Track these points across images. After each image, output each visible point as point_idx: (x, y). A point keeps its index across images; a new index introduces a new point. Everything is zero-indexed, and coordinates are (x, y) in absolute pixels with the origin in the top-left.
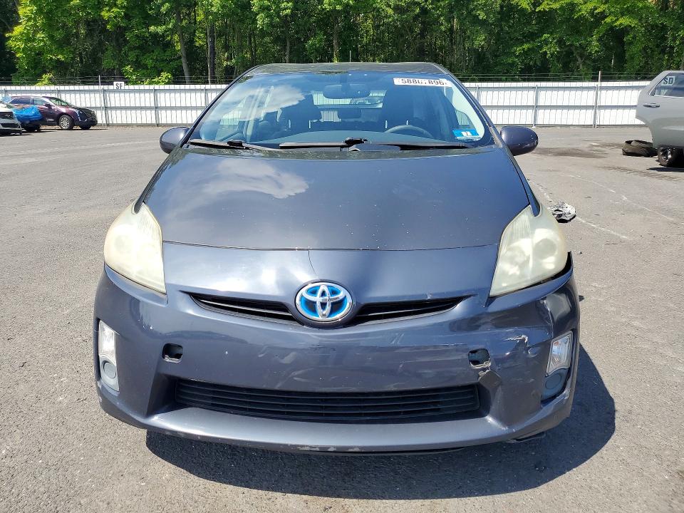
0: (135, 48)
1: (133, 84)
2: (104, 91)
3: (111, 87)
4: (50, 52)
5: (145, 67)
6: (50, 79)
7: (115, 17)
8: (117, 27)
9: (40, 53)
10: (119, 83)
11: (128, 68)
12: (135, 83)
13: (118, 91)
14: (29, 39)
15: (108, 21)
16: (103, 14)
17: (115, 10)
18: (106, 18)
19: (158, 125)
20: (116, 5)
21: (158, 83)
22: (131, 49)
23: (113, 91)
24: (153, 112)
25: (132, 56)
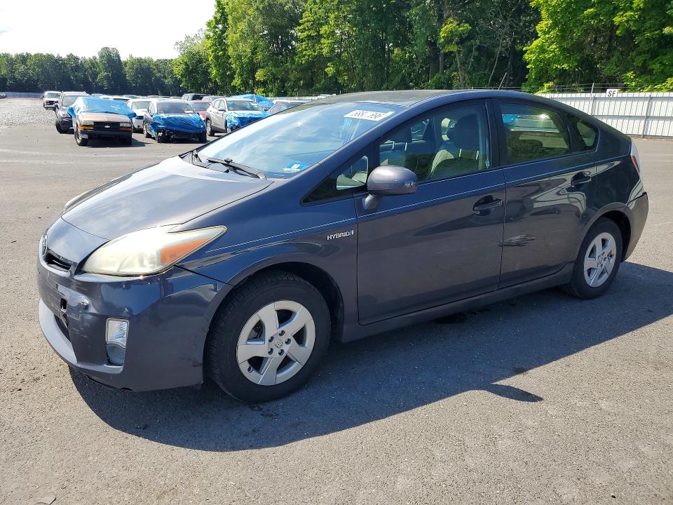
0: (645, 52)
1: (631, 91)
2: (595, 98)
3: (603, 95)
4: (557, 62)
5: (651, 72)
6: (549, 88)
7: (627, 21)
8: (628, 30)
9: (549, 62)
10: (612, 90)
11: (630, 74)
12: (634, 90)
13: (610, 99)
14: (542, 50)
15: (619, 26)
16: (615, 19)
17: (629, 13)
18: (617, 23)
19: (644, 136)
20: (631, 9)
21: (661, 89)
22: (639, 54)
23: (605, 99)
24: (643, 122)
25: (639, 61)
